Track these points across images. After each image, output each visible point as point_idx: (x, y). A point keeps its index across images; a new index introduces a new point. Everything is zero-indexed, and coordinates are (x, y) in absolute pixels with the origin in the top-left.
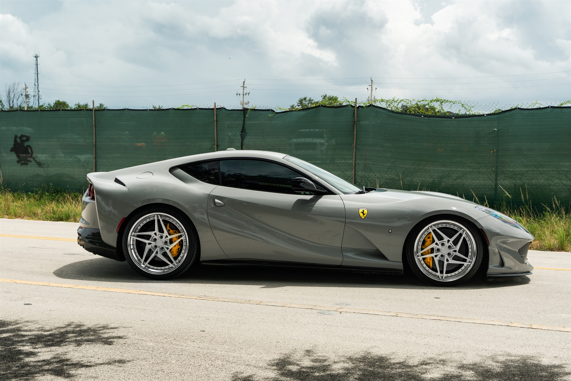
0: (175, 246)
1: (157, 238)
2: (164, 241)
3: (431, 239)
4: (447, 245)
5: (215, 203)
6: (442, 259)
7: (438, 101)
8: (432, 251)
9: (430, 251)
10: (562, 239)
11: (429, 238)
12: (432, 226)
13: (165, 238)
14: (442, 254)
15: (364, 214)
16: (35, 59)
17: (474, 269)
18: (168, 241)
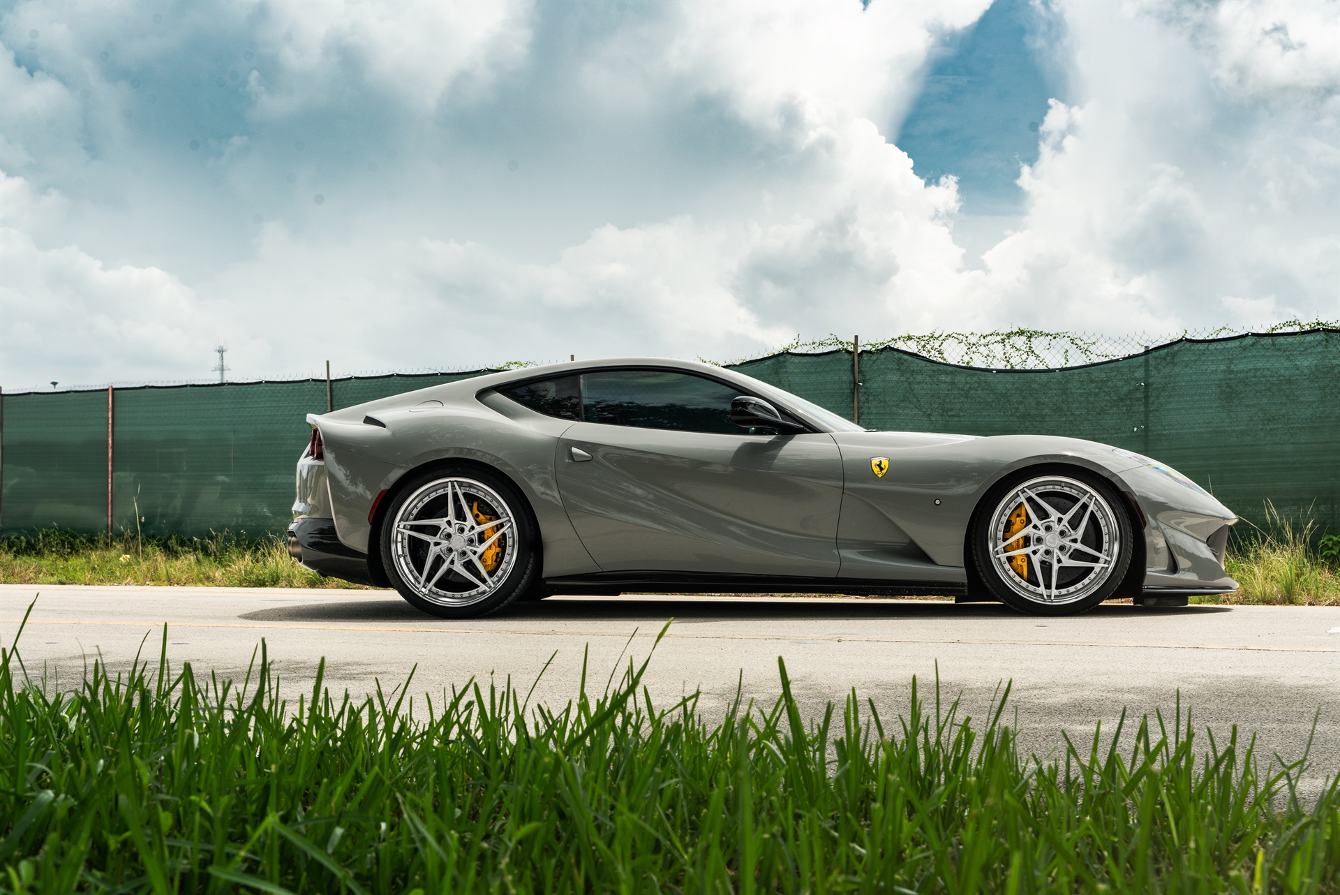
0: (490, 547)
1: (452, 533)
2: (466, 539)
3: (1024, 518)
4: (1057, 528)
5: (571, 455)
6: (1047, 559)
7: (1021, 333)
8: (1026, 541)
9: (1021, 542)
10: (1289, 582)
11: (1019, 516)
12: (1025, 489)
13: (470, 531)
14: (1047, 548)
15: (881, 469)
16: (218, 355)
17: (1116, 577)
18: (476, 538)
